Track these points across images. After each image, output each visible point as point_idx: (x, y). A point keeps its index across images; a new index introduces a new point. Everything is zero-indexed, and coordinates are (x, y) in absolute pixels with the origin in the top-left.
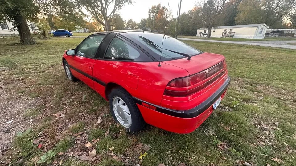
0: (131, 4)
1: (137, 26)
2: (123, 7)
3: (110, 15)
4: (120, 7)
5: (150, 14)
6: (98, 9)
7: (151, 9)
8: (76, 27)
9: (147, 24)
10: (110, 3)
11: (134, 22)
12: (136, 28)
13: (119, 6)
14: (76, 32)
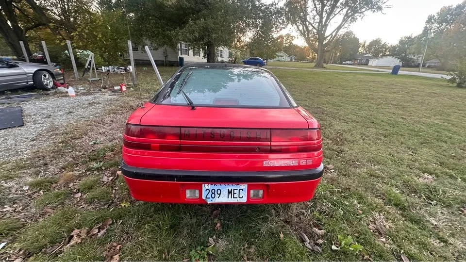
0: (380, 12)
1: (389, 51)
2: (359, 19)
3: (331, 34)
4: (354, 20)
5: (428, 26)
6: (313, 27)
7: (436, 14)
8: (277, 54)
9: (414, 46)
10: (335, 15)
11: (383, 43)
12: (384, 56)
13: (353, 18)
14: (279, 60)
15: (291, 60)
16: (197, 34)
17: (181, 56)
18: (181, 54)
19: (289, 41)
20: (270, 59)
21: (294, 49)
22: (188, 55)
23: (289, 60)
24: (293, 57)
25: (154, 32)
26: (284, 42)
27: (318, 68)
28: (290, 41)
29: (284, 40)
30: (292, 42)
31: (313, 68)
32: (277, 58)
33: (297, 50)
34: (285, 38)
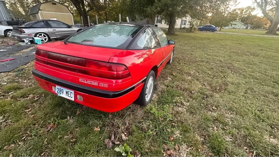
14: (234, 28)
15: (247, 28)
16: (159, 9)
17: (156, 24)
18: (157, 23)
19: (248, 12)
20: (225, 26)
21: (253, 19)
22: (161, 23)
23: (245, 27)
24: (249, 25)
25: (138, 9)
26: (244, 13)
27: (268, 35)
28: (250, 12)
29: (244, 12)
30: (251, 13)
31: (264, 34)
32: (233, 26)
33: (255, 20)
34: (245, 10)
